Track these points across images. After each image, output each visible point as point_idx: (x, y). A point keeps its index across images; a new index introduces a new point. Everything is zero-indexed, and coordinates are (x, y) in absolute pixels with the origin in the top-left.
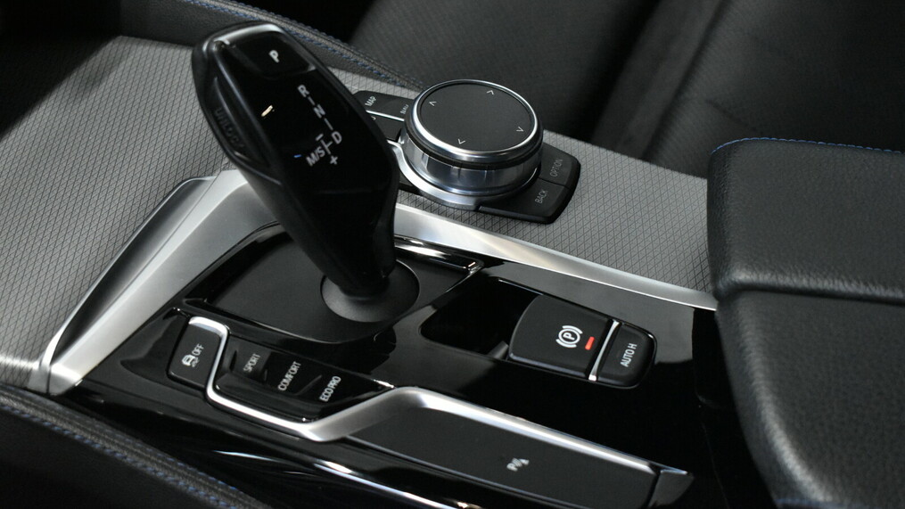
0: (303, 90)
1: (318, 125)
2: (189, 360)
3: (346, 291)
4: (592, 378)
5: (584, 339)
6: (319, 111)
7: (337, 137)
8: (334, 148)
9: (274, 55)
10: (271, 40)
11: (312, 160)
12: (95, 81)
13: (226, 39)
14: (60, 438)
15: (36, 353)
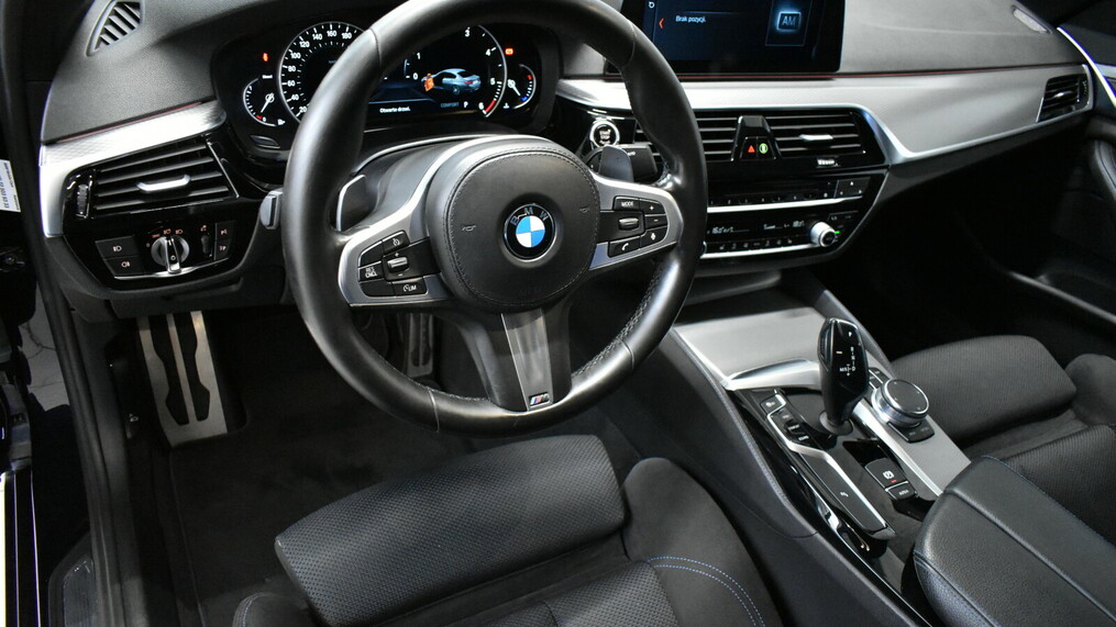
0: (852, 349)
1: (851, 362)
2: (769, 404)
3: (829, 418)
4: (887, 490)
5: (893, 479)
6: (853, 358)
7: (854, 369)
8: (851, 371)
9: (850, 334)
10: (852, 329)
11: (841, 370)
12: (795, 316)
13: (839, 321)
14: (719, 400)
15: (728, 374)
